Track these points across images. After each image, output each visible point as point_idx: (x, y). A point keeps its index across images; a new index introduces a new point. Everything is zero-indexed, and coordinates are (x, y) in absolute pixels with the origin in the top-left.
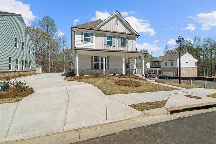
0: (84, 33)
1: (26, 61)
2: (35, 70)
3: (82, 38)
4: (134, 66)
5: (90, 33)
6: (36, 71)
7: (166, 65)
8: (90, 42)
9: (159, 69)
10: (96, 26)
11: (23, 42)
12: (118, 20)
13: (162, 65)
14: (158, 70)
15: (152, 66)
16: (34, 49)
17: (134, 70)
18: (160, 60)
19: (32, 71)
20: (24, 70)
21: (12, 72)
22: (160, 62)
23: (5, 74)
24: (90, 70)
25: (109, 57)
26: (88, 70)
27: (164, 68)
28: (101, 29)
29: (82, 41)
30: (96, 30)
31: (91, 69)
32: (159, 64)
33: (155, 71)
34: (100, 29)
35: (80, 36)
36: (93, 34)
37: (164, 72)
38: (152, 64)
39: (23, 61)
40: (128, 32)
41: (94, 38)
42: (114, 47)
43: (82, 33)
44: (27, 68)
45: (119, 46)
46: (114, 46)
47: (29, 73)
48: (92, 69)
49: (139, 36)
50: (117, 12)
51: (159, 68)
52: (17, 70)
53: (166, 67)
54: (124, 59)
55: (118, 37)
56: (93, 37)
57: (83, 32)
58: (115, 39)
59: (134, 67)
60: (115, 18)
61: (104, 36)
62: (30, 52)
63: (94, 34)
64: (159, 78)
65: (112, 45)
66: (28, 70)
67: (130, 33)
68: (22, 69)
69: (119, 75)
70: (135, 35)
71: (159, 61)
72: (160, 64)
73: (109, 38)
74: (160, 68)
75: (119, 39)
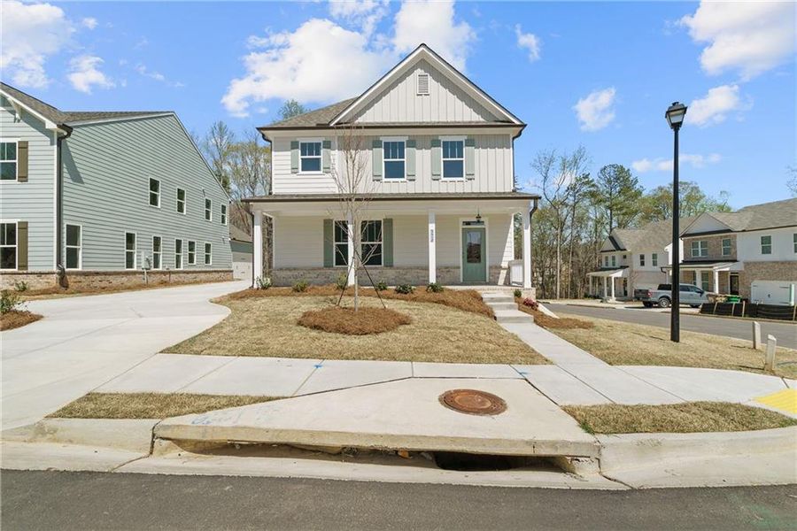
0: (302, 144)
1: (191, 244)
2: (227, 269)
3: (294, 160)
4: (505, 254)
5: (320, 140)
6: (232, 271)
7: (766, 250)
8: (321, 172)
9: (727, 268)
10: (341, 113)
11: (179, 190)
12: (430, 78)
13: (747, 249)
14: (720, 273)
15: (696, 253)
16: (224, 207)
17: (503, 273)
18: (731, 227)
19: (215, 271)
20: (182, 269)
21: (134, 273)
22: (735, 236)
23: (110, 278)
24: (320, 269)
25: (394, 222)
26: (314, 269)
27: (755, 263)
28: (360, 120)
29: (294, 170)
30: (339, 126)
31: (325, 266)
32: (729, 245)
33: (707, 277)
34: (357, 121)
35: (289, 153)
36: (332, 143)
37: (756, 282)
38: (695, 245)
39: (179, 242)
40: (476, 118)
41: (335, 157)
42: (414, 180)
43: (294, 145)
44: (195, 263)
45: (434, 177)
46: (411, 178)
47: (203, 276)
48: (328, 265)
49: (526, 125)
50: (422, 49)
51: (731, 264)
52: (153, 269)
53: (766, 257)
54: (432, 227)
55: (429, 143)
56: (332, 152)
57: (298, 139)
58: (417, 151)
59: (504, 259)
60: (419, 71)
61: (371, 144)
62: (211, 217)
63: (335, 143)
64: (701, 312)
65: (403, 177)
66: (197, 270)
67: (482, 120)
68: (175, 265)
69: (394, 287)
70: (509, 124)
71: (729, 231)
72: (735, 248)
73: (394, 149)
74: (735, 261)
75: (433, 149)
